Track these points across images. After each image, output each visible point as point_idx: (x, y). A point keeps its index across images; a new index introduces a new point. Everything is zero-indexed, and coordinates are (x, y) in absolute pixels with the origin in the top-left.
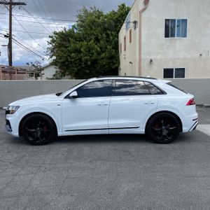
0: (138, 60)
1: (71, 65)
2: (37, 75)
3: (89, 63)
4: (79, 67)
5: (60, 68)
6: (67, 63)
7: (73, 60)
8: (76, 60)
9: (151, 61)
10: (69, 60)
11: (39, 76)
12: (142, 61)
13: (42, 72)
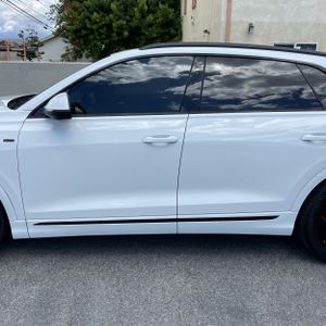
0: (223, 25)
1: (92, 37)
2: (31, 55)
3: (126, 33)
4: (107, 41)
5: (72, 42)
6: (84, 32)
7: (95, 27)
8: (102, 27)
9: (251, 27)
10: (88, 26)
11: (34, 56)
12: (233, 27)
13: (41, 50)
